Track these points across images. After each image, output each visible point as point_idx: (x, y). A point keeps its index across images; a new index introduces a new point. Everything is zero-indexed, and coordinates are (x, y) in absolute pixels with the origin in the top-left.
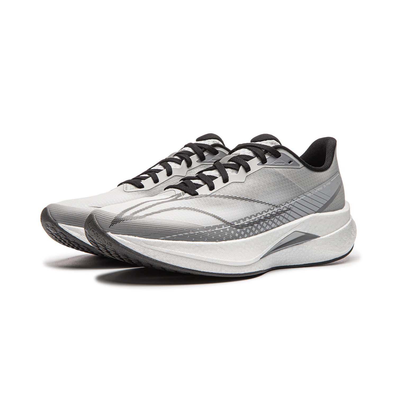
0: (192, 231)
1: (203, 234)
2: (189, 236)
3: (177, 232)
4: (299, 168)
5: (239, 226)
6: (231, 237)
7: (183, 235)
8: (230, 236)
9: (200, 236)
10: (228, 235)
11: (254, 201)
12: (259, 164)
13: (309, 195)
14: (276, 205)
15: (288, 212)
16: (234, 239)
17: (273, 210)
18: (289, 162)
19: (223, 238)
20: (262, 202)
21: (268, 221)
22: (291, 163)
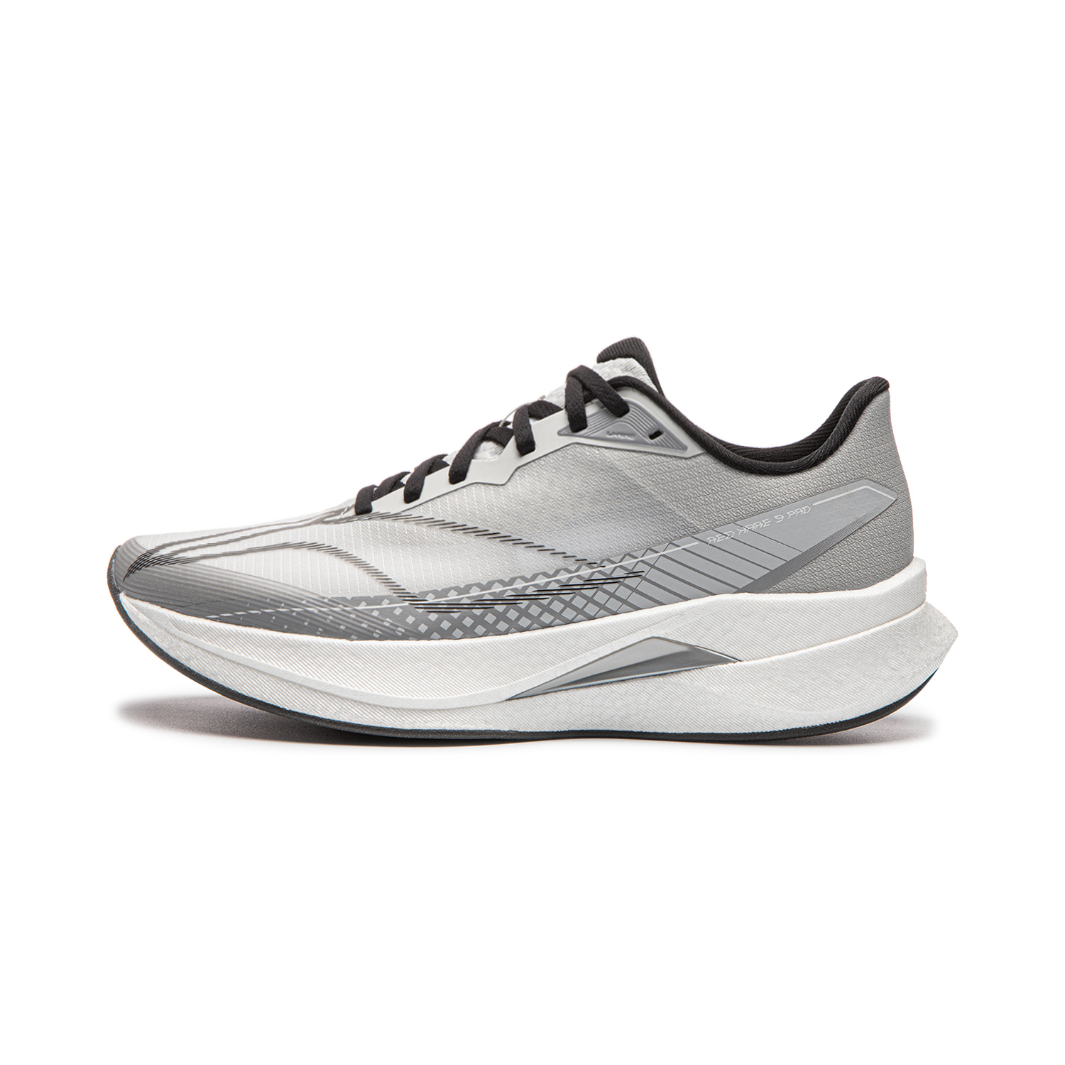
0: (285, 604)
1: (313, 616)
2: (276, 617)
3: (247, 603)
4: (686, 459)
5: (439, 606)
6: (400, 632)
7: (260, 612)
8: (399, 629)
9: (304, 621)
10: (391, 627)
11: (517, 542)
12: (562, 432)
13: (716, 539)
14: (589, 561)
15: (632, 582)
16: (411, 638)
17: (573, 572)
18: (652, 437)
19: (373, 633)
20: (541, 549)
21: (548, 600)
22: (658, 438)
